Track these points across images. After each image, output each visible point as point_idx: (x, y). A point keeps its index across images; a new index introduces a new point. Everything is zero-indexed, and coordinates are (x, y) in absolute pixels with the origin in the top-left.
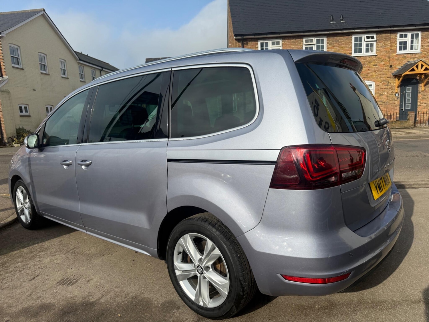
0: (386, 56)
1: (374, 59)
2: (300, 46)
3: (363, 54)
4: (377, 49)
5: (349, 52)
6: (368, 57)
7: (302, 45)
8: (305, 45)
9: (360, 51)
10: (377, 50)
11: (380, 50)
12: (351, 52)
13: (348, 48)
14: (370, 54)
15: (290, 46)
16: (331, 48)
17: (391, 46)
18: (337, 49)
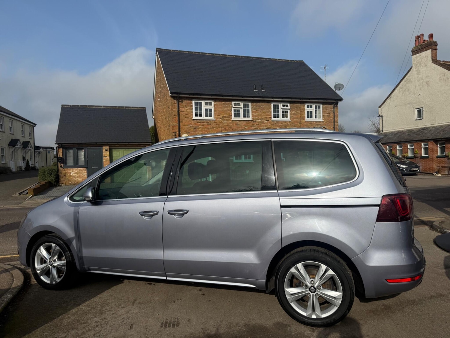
0: (298, 122)
1: (289, 124)
2: (230, 108)
3: (280, 119)
4: (291, 115)
5: (269, 116)
6: (284, 122)
7: (231, 108)
8: (234, 108)
9: (278, 117)
10: (291, 117)
11: (293, 116)
12: (271, 117)
13: (268, 113)
14: (285, 119)
15: (221, 108)
16: (255, 112)
17: (301, 114)
18: (260, 113)
